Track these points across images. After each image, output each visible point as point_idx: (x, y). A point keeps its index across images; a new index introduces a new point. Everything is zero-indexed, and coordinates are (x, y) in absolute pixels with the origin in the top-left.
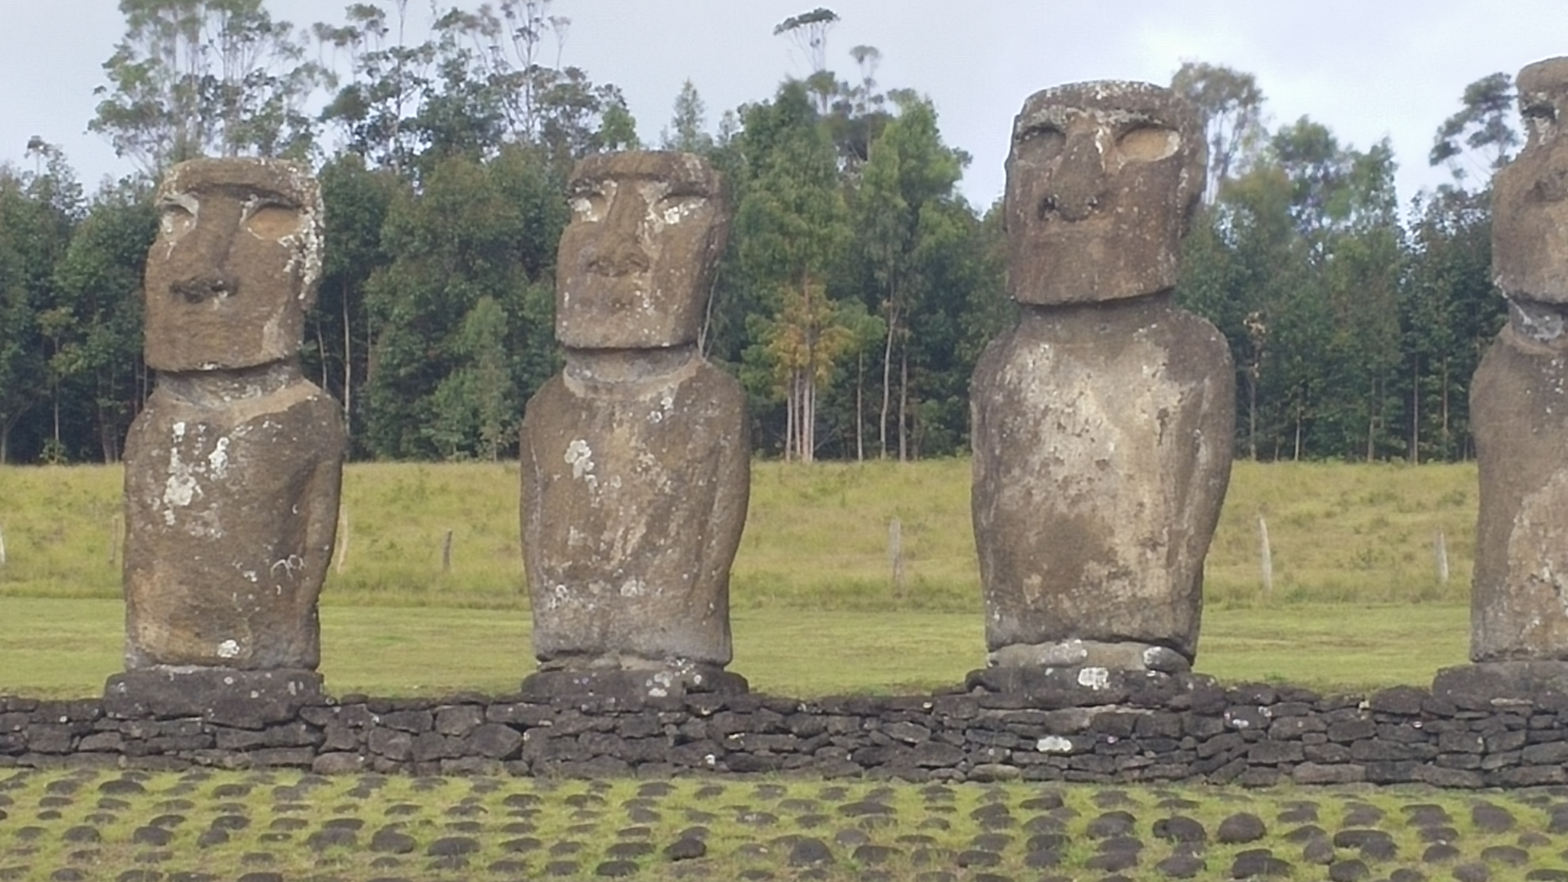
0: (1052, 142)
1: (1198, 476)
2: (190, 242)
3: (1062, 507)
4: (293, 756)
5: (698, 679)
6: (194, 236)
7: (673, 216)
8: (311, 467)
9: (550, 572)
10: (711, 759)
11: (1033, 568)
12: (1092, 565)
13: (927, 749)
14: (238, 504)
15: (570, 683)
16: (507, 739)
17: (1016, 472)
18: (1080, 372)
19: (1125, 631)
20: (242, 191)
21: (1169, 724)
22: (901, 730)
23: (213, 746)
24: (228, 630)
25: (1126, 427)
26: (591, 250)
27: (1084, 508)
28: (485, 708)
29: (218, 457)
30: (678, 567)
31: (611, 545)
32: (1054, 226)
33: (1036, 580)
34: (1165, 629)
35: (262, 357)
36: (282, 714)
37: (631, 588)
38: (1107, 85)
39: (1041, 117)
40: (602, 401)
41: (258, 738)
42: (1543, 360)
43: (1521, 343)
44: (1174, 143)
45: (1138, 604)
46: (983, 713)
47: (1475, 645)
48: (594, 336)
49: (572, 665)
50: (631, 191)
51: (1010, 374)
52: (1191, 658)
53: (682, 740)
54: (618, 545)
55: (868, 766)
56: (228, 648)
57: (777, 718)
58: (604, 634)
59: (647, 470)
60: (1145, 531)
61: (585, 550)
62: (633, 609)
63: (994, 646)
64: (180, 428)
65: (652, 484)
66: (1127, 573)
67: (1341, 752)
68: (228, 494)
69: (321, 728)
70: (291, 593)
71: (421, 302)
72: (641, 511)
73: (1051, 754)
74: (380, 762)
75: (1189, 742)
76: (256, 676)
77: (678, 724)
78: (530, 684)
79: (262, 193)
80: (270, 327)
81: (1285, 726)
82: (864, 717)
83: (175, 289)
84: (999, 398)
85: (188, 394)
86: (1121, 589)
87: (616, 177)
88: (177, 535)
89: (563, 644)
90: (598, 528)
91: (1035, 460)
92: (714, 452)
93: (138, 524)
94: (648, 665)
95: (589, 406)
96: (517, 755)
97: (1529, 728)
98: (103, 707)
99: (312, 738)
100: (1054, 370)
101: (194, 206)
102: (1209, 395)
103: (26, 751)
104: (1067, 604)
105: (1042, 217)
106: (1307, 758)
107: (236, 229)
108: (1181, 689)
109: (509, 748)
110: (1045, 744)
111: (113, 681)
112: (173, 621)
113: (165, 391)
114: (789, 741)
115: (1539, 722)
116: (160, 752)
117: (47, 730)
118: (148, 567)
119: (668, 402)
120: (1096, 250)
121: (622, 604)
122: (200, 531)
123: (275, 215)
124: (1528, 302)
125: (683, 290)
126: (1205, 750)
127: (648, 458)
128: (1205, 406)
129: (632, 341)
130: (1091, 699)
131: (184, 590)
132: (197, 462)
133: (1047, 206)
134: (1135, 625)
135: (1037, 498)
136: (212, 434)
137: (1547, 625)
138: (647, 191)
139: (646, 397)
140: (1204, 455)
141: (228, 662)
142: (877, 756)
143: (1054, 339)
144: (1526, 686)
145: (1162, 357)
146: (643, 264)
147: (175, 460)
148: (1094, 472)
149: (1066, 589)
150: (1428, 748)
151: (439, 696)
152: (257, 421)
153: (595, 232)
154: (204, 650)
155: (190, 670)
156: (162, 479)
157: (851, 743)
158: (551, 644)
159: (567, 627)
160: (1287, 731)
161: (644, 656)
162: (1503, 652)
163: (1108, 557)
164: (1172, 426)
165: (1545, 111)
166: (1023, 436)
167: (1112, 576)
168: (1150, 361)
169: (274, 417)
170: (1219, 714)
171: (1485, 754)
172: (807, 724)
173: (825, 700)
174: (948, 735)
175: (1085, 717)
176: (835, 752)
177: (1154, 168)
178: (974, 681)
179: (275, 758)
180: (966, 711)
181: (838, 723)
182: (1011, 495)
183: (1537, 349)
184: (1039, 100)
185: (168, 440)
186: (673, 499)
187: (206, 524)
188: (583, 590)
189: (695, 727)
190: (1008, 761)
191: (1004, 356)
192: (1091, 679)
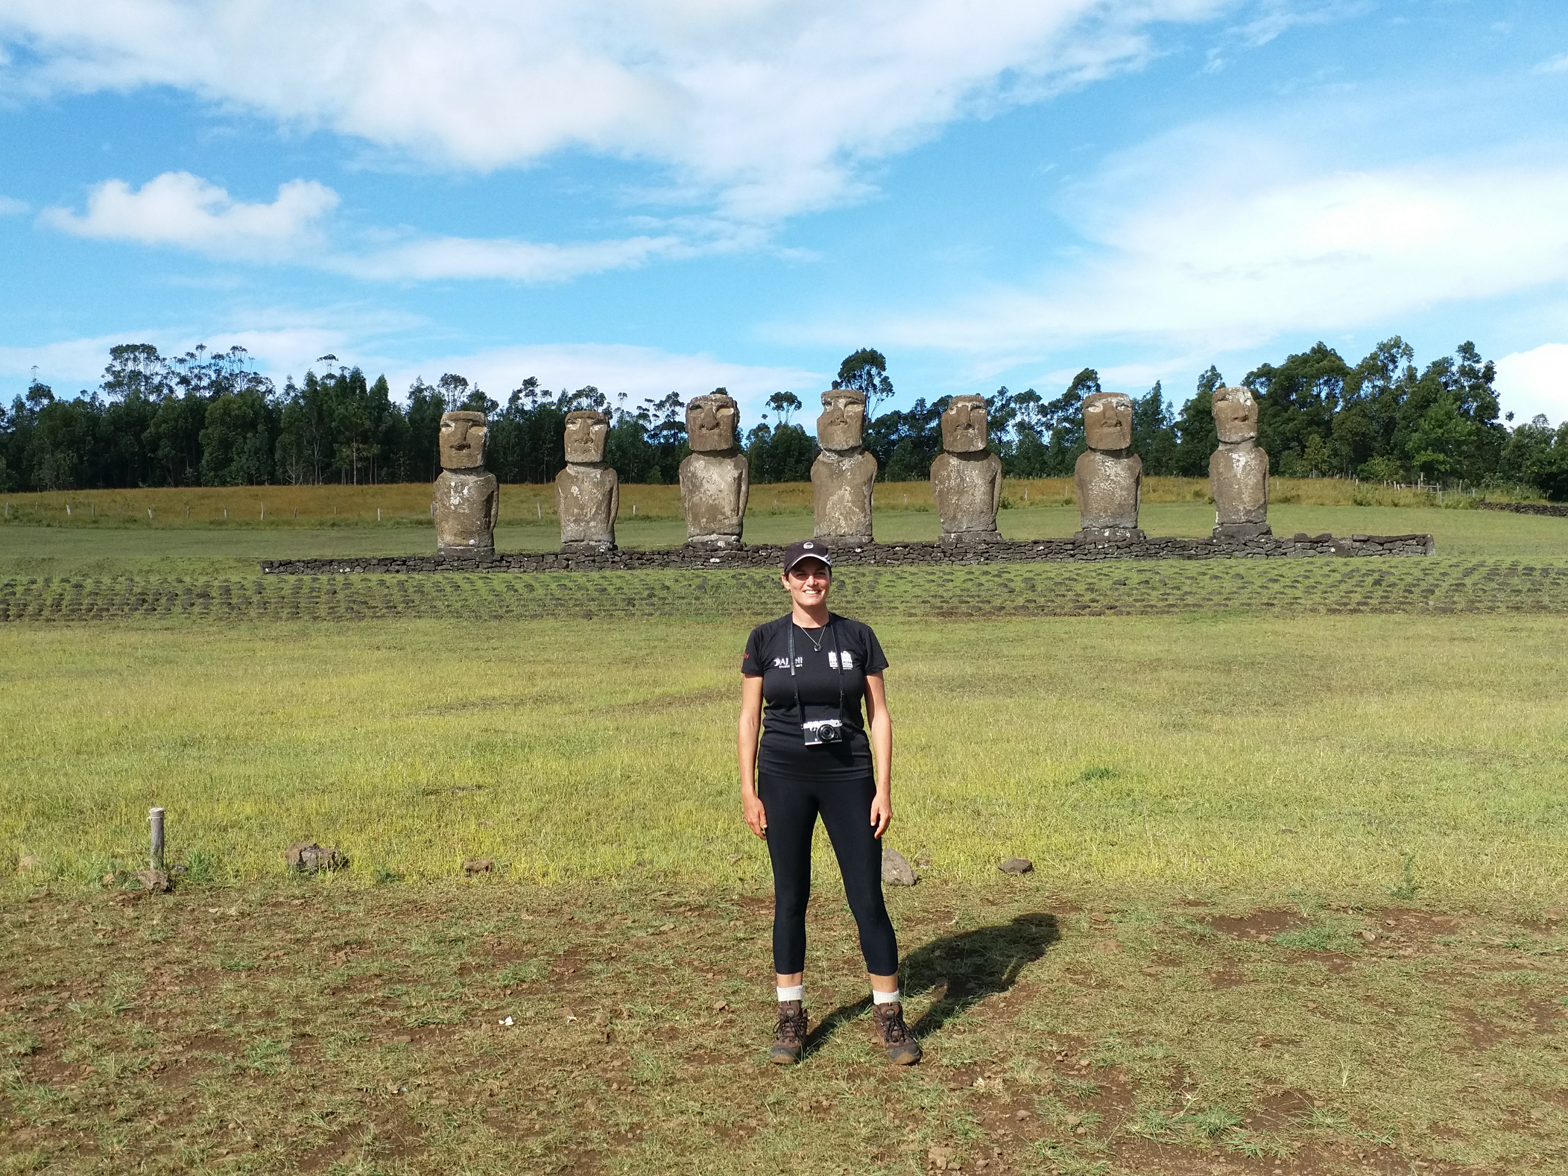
0: (699, 410)
1: (742, 493)
2: (453, 434)
3: (710, 502)
4: (499, 569)
5: (611, 547)
6: (454, 432)
7: (596, 428)
8: (492, 494)
9: (569, 520)
10: (622, 566)
11: (704, 517)
12: (718, 516)
13: (680, 562)
14: (473, 504)
15: (577, 548)
16: (564, 563)
17: (696, 493)
18: (712, 468)
19: (727, 532)
20: (468, 421)
21: (743, 554)
22: (672, 557)
23: (479, 567)
24: (472, 537)
25: (726, 482)
26: (574, 437)
27: (716, 502)
28: (556, 555)
29: (465, 491)
30: (603, 519)
31: (586, 513)
32: (704, 431)
33: (704, 520)
34: (736, 532)
35: (476, 466)
36: (498, 558)
37: (592, 524)
39: (696, 403)
40: (580, 476)
42: (832, 464)
43: (825, 460)
45: (730, 525)
46: (694, 553)
48: (578, 459)
49: (575, 544)
50: (586, 422)
51: (692, 469)
52: (742, 538)
53: (613, 562)
55: (663, 567)
56: (472, 542)
57: (639, 556)
58: (585, 536)
59: (594, 494)
60: (732, 508)
61: (578, 515)
62: (592, 529)
63: (691, 537)
64: (453, 484)
65: (596, 497)
66: (726, 517)
68: (469, 501)
69: (510, 562)
70: (488, 527)
72: (593, 504)
73: (713, 563)
74: (528, 570)
75: (749, 559)
76: (482, 550)
79: (473, 421)
80: (477, 458)
82: (664, 554)
83: (450, 447)
84: (688, 474)
85: (456, 475)
86: (727, 522)
87: (581, 418)
88: (454, 512)
89: (573, 539)
90: (582, 509)
91: (702, 490)
92: (611, 487)
93: (444, 510)
94: (597, 544)
95: (575, 477)
96: (567, 567)
98: (443, 558)
99: (507, 564)
100: (704, 468)
101: (453, 425)
103: (422, 570)
104: (713, 525)
105: (700, 429)
107: (467, 431)
108: (743, 547)
109: (565, 565)
110: (712, 560)
112: (455, 535)
113: (448, 474)
114: (643, 561)
116: (461, 569)
117: (428, 565)
118: (447, 521)
119: (599, 476)
120: (716, 437)
121: (589, 528)
122: (462, 511)
123: (477, 427)
124: (829, 450)
125: (601, 449)
126: (755, 560)
127: (595, 491)
128: (743, 476)
129: (588, 461)
130: (723, 549)
131: (458, 526)
132: (459, 493)
133: (702, 426)
134: (729, 531)
135: (703, 499)
136: (463, 486)
137: (836, 528)
138: (589, 421)
139: (593, 475)
140: (744, 486)
141: (472, 545)
142: (668, 564)
143: (702, 459)
145: (732, 465)
146: (591, 440)
147: (452, 493)
148: (717, 493)
149: (712, 522)
152: (475, 483)
153: (575, 432)
154: (465, 542)
155: (462, 548)
156: (449, 497)
157: (660, 561)
158: (568, 539)
159: (574, 535)
161: (596, 541)
162: (825, 536)
163: (723, 514)
164: (736, 481)
165: (829, 403)
166: (697, 484)
167: (723, 518)
168: (730, 466)
169: (480, 482)
170: (758, 552)
172: (648, 556)
173: (653, 551)
174: (685, 558)
175: (721, 554)
176: (655, 564)
177: (728, 417)
178: (688, 545)
179: (492, 570)
180: (688, 552)
181: (657, 556)
182: (695, 499)
183: (830, 461)
184: (696, 399)
185: (450, 487)
186: (602, 501)
187: (463, 509)
188: (578, 525)
189: (615, 558)
190: (702, 565)
191: (689, 464)
192: (721, 544)
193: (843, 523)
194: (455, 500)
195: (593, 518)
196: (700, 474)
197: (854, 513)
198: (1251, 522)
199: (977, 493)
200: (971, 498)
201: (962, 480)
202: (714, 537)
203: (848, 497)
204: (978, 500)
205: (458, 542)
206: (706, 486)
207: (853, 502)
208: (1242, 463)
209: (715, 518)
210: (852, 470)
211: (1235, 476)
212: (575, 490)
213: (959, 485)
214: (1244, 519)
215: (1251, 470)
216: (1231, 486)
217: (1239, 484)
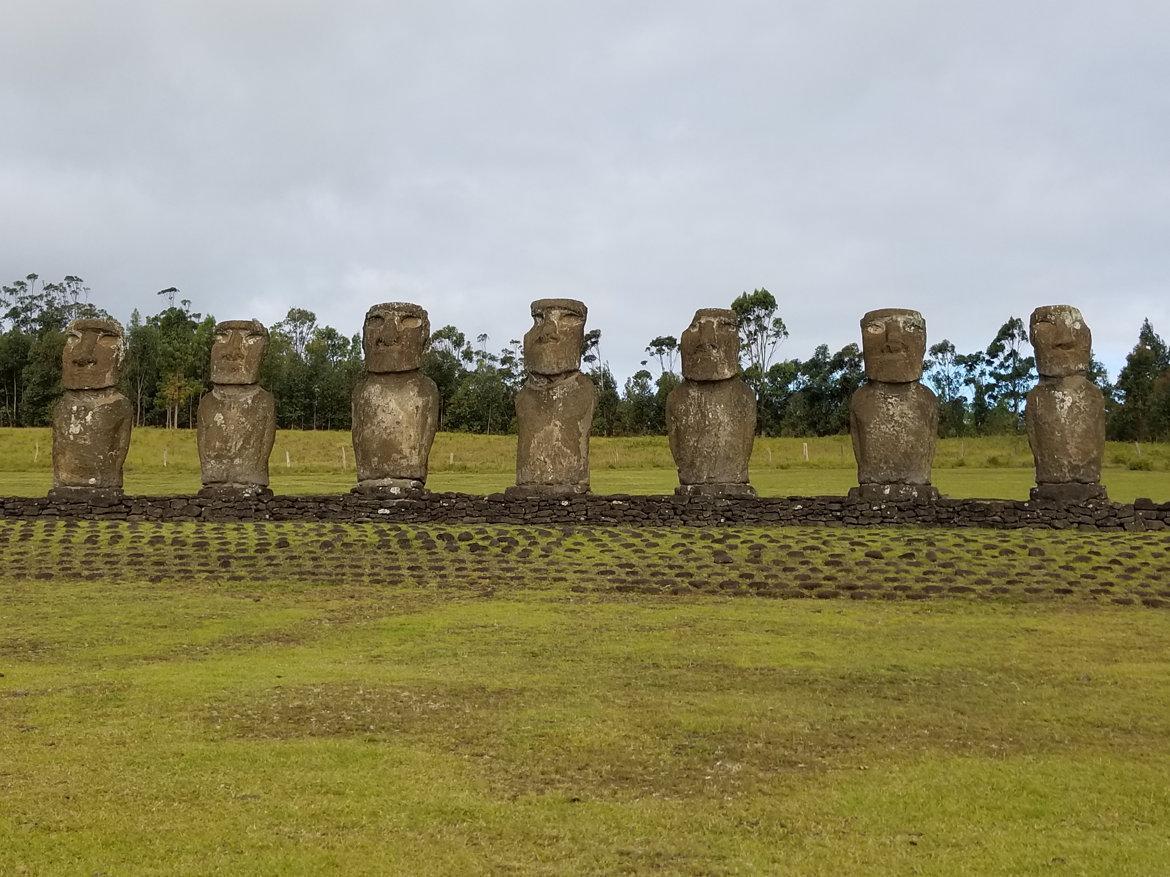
0: (379, 321)
1: (428, 427)
2: (79, 346)
3: (385, 436)
4: (119, 516)
5: (260, 491)
6: (81, 345)
7: (251, 342)
8: (122, 421)
9: (209, 456)
10: (267, 516)
11: (375, 455)
12: (395, 455)
13: (341, 513)
14: (96, 433)
15: (216, 492)
16: (196, 510)
17: (369, 425)
18: (390, 393)
19: (405, 475)
20: (98, 330)
21: (422, 505)
22: (331, 507)
23: (91, 513)
24: (92, 474)
26: (224, 352)
27: (392, 436)
28: (188, 500)
29: (89, 418)
30: (253, 454)
31: (231, 447)
32: (381, 347)
33: (376, 459)
34: (417, 476)
35: (105, 385)
36: (116, 502)
37: (237, 461)
38: (398, 304)
39: (376, 313)
40: (227, 401)
41: (107, 510)
42: (540, 392)
43: (532, 386)
44: (420, 322)
45: (409, 467)
46: (360, 502)
47: (518, 480)
48: (226, 380)
49: (216, 486)
50: (238, 333)
51: (366, 394)
52: (424, 484)
53: (257, 510)
54: (233, 447)
55: (321, 518)
56: (92, 481)
57: (290, 503)
58: (227, 476)
59: (243, 423)
60: (412, 444)
61: (221, 449)
62: (238, 468)
63: (360, 480)
64: (75, 408)
65: (245, 428)
66: (406, 457)
67: (479, 513)
68: (92, 430)
69: (130, 507)
70: (114, 462)
71: (42, 376)
72: (241, 436)
73: (382, 514)
74: (151, 518)
75: (428, 510)
76: (103, 490)
77: (256, 505)
78: (201, 492)
79: (104, 331)
80: (108, 375)
81: (460, 505)
82: (320, 503)
83: (74, 362)
84: (363, 402)
85: (78, 397)
86: (404, 462)
87: (232, 329)
88: (74, 443)
89: (213, 480)
90: (227, 442)
91: (375, 421)
92: (265, 418)
93: (59, 440)
94: (243, 486)
95: (222, 402)
96: (199, 515)
97: (539, 506)
98: (50, 499)
99: (127, 510)
100: (381, 393)
101: (80, 335)
102: (431, 401)
103: (22, 514)
104: (386, 467)
105: (377, 345)
106: (467, 515)
107: (96, 343)
108: (423, 494)
109: (197, 513)
110: (381, 511)
111: (50, 491)
112: (73, 472)
113: (68, 396)
114: (294, 511)
115: (542, 504)
116: (72, 515)
117: (30, 508)
118: (64, 454)
119: (250, 401)
120: (396, 355)
121: (234, 466)
122: (83, 442)
123: (109, 338)
124: (537, 374)
125: (255, 366)
126: (434, 513)
127: (243, 420)
128: (430, 405)
129: (238, 382)
130: (397, 497)
131: (77, 461)
132: (81, 419)
133: (379, 341)
134: (408, 474)
135: (376, 433)
136: (87, 411)
137: (542, 474)
138: (242, 333)
139: (242, 400)
140: (429, 420)
141: (92, 485)
142: (325, 515)
143: (381, 383)
144: (536, 493)
145: (416, 389)
146: (242, 357)
147: (73, 419)
148: (395, 425)
149: (386, 462)
150: (507, 512)
151: (172, 496)
152: (103, 406)
153: (224, 346)
154: (84, 481)
155: (79, 488)
156: (68, 425)
157: (315, 511)
158: (209, 480)
159: (215, 474)
160: (461, 507)
161: (241, 483)
162: (527, 482)
163: (400, 452)
164: (420, 411)
165: (540, 315)
166: (371, 413)
167: (402, 458)
168: (413, 391)
169: (108, 405)
170: (439, 502)
171: (524, 514)
172: (301, 505)
173: (307, 497)
174: (348, 508)
175: (394, 502)
176: (310, 514)
177: (414, 330)
178: (354, 491)
179: (113, 517)
180: (354, 501)
181: (311, 505)
182: (367, 432)
183: (538, 389)
184: (375, 308)
185: (71, 412)
186: (252, 433)
187: (85, 440)
188: (221, 462)
189: (261, 506)
190: (368, 517)
191: (363, 388)
192: (395, 491)
193: (550, 467)
194: (75, 429)
195: (239, 454)
196: (374, 400)
197: (565, 455)
198: (1078, 481)
199: (721, 433)
200: (714, 439)
201: (704, 416)
202: (387, 481)
203: (557, 433)
204: (722, 443)
205: (75, 480)
206: (381, 416)
207: (564, 441)
208: (1068, 403)
209: (390, 456)
210: (564, 400)
211: (1058, 420)
212: (219, 418)
213: (698, 423)
214: (1068, 477)
215: (1080, 412)
216: (1053, 433)
217: (1062, 431)
